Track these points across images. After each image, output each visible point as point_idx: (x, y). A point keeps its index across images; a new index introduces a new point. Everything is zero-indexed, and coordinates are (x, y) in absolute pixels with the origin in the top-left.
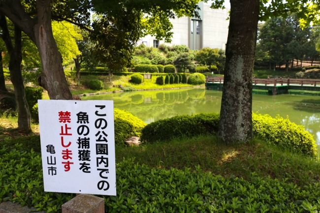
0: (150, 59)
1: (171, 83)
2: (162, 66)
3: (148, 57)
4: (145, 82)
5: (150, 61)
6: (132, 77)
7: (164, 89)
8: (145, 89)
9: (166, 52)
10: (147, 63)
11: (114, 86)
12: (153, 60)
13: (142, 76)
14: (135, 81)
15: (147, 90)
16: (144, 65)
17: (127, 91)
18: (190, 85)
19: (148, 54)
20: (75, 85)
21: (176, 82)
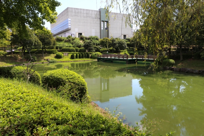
0: (72, 44)
1: (80, 58)
2: (78, 48)
3: (71, 43)
4: (64, 58)
5: (72, 45)
6: (56, 55)
7: (74, 61)
8: (63, 61)
9: (84, 40)
10: (70, 47)
11: (44, 60)
12: (74, 45)
13: (63, 54)
14: (58, 57)
15: (64, 62)
16: (67, 48)
17: (51, 62)
18: (91, 59)
19: (72, 41)
20: (20, 59)
21: (82, 57)
